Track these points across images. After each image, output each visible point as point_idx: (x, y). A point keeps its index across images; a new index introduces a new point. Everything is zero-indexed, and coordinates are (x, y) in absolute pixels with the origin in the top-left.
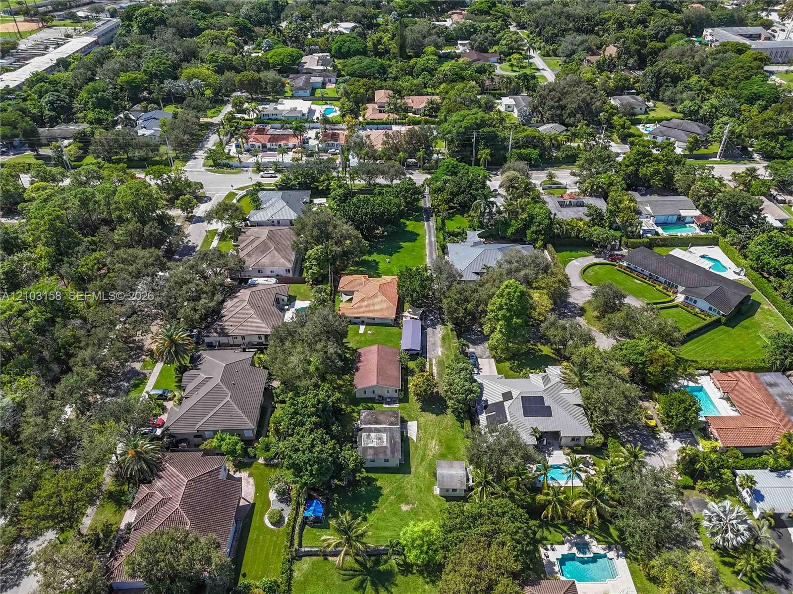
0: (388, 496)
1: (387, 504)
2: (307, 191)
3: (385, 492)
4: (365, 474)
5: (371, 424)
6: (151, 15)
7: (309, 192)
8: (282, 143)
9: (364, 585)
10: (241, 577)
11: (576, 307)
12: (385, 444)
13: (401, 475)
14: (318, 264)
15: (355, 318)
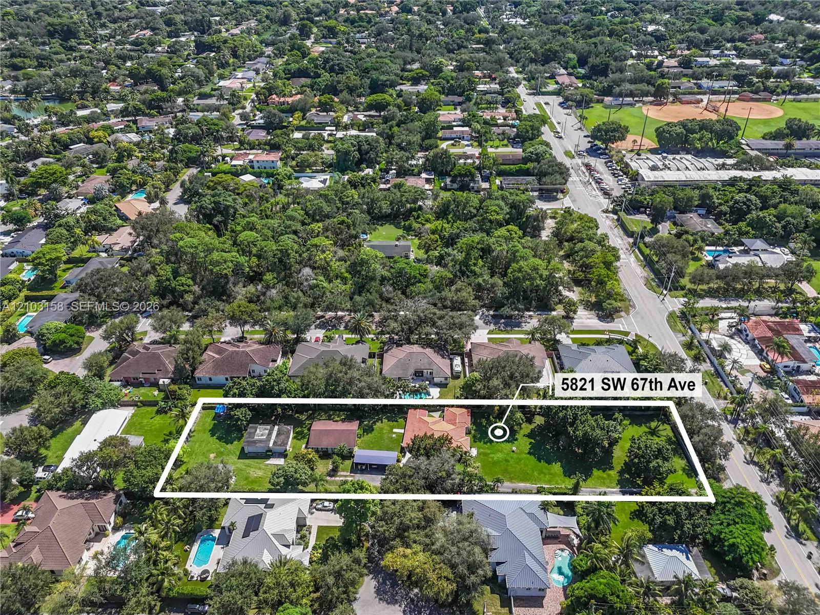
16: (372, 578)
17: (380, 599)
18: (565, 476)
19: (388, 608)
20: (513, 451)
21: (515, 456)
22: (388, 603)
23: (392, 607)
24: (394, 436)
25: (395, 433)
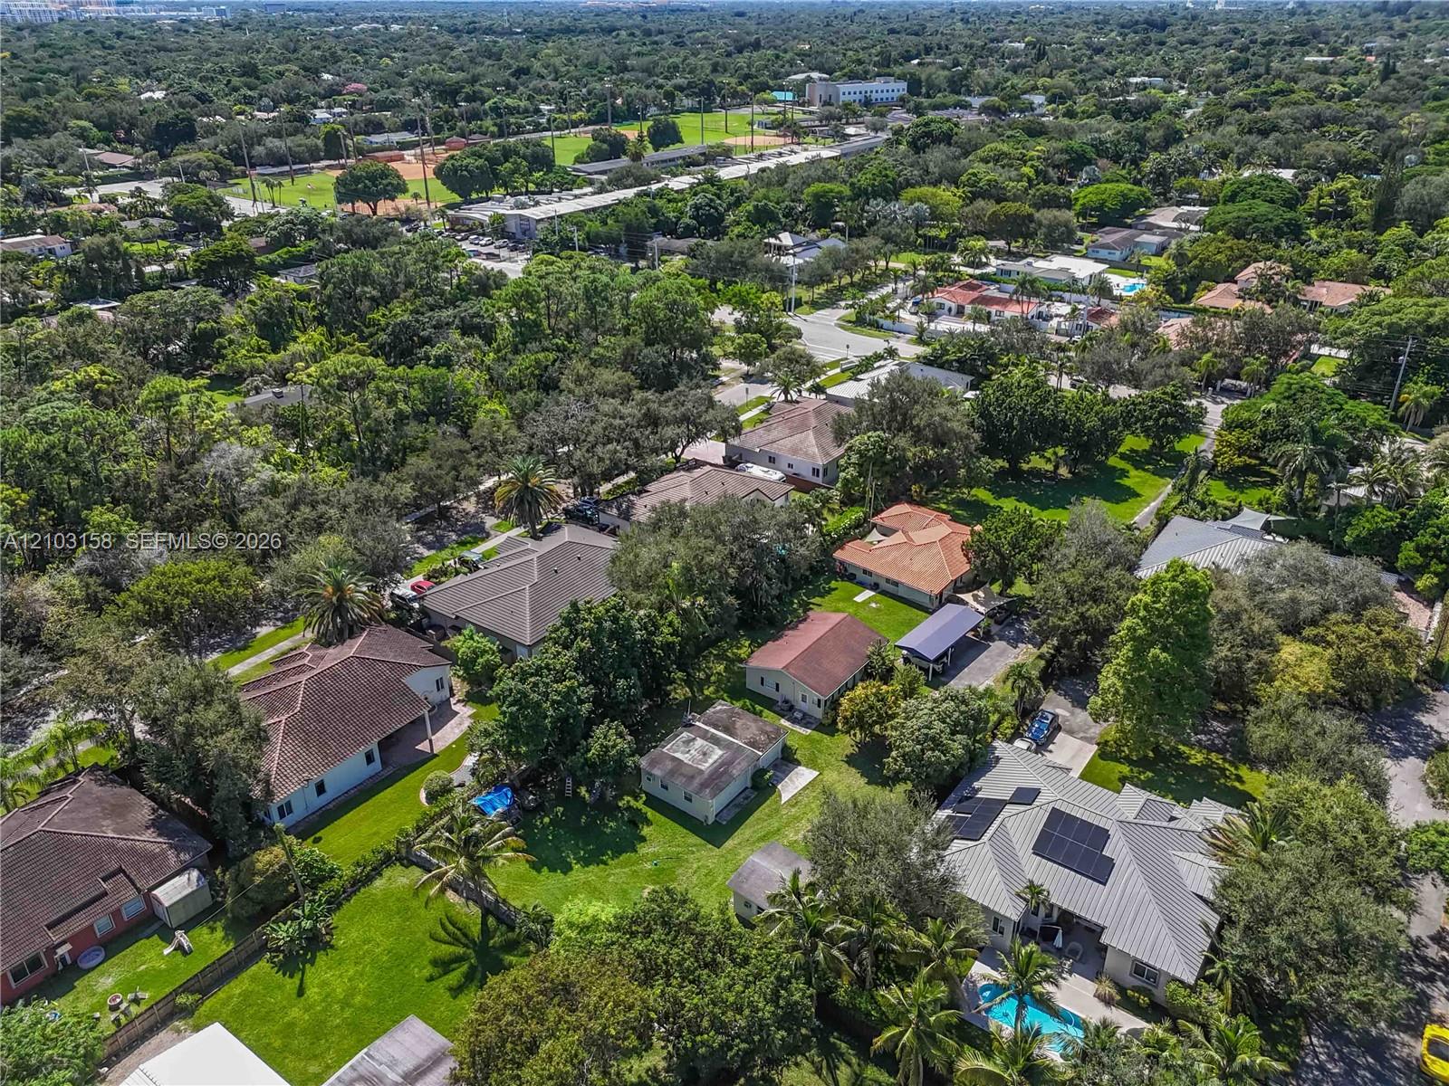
0: (644, 858)
1: (627, 870)
2: (965, 377)
3: (644, 849)
4: (639, 805)
5: (716, 727)
6: (933, 126)
7: (969, 378)
8: (993, 309)
9: (454, 966)
11: (1428, 736)
12: (704, 766)
13: (698, 840)
14: (861, 465)
15: (865, 572)
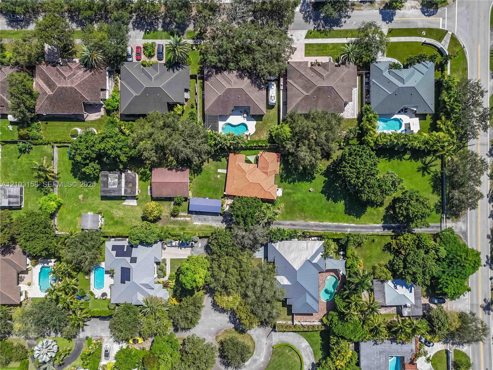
2: (432, 110)
5: (126, 179)
10: (46, 122)
12: (110, 187)
16: (209, 296)
17: (215, 310)
18: (345, 213)
19: (220, 315)
20: (310, 191)
21: (310, 195)
22: (220, 312)
23: (222, 314)
24: (219, 176)
25: (219, 173)
